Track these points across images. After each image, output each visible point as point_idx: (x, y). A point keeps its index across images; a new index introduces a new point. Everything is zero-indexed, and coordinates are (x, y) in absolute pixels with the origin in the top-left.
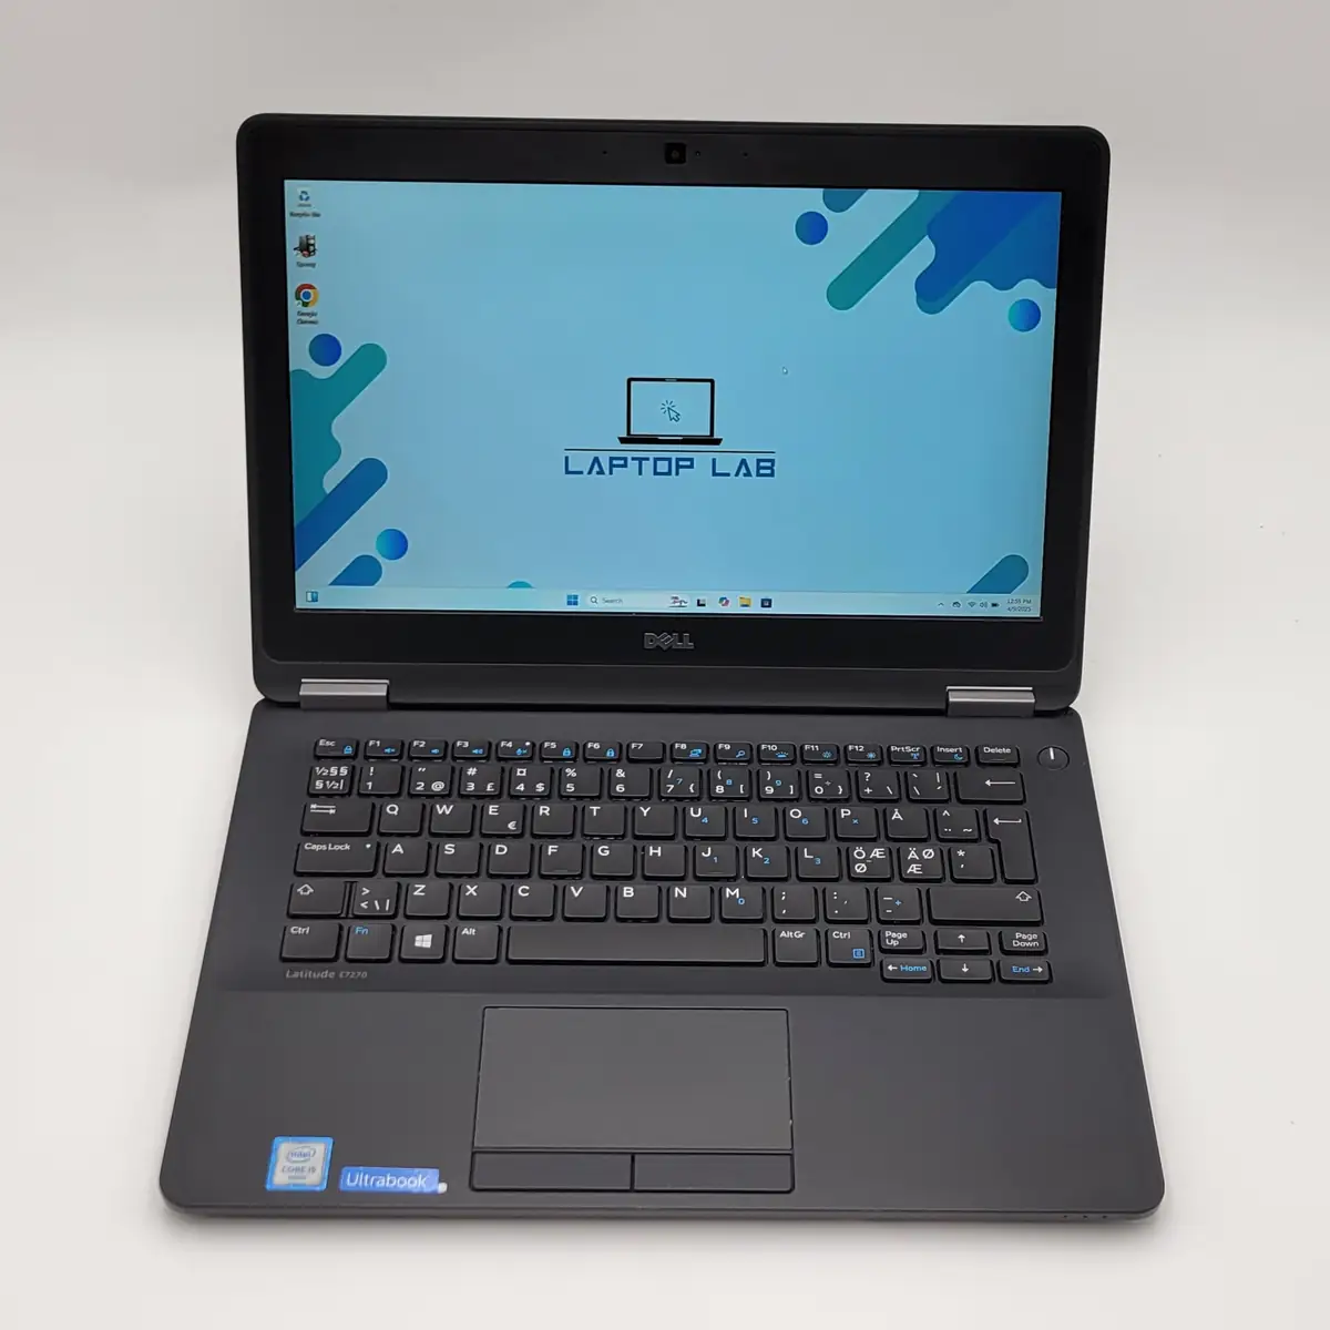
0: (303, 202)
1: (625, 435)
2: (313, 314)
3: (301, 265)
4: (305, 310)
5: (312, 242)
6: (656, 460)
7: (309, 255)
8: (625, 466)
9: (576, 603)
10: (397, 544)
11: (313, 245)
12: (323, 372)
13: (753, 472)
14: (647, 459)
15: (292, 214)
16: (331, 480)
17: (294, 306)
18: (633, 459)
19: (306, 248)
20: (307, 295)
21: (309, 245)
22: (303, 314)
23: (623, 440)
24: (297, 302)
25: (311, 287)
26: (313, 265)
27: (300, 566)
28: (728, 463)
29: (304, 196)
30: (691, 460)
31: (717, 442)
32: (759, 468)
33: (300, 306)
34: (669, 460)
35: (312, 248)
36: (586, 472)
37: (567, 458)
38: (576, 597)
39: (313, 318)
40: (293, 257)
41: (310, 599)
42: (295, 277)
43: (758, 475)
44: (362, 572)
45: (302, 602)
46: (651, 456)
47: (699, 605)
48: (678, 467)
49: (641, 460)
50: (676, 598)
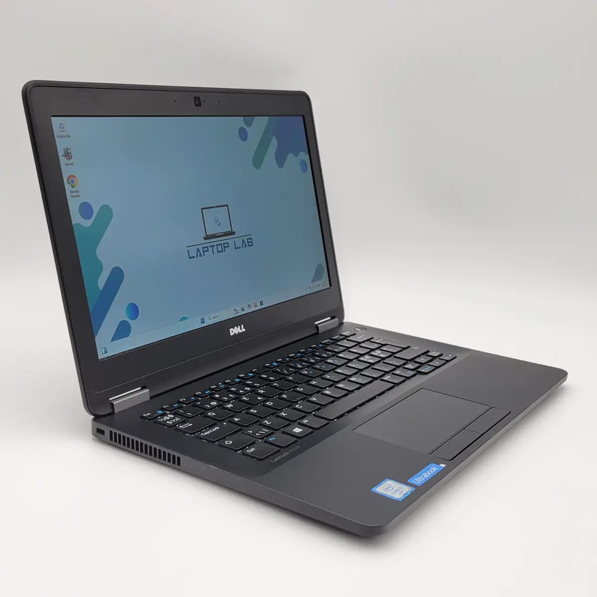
0: (61, 129)
1: (205, 236)
2: (77, 192)
3: (67, 165)
4: (73, 189)
5: (69, 151)
6: (217, 245)
7: (70, 159)
8: (208, 250)
9: (204, 322)
10: (134, 311)
11: (70, 153)
12: (87, 223)
13: (247, 245)
14: (214, 246)
15: (58, 137)
16: (101, 283)
17: (68, 187)
18: (210, 247)
19: (68, 155)
20: (73, 182)
21: (68, 153)
22: (73, 192)
23: (205, 239)
24: (69, 185)
25: (74, 177)
26: (72, 164)
27: (96, 334)
28: (239, 243)
29: (61, 126)
30: (228, 243)
31: (234, 233)
32: (248, 242)
33: (71, 187)
34: (221, 244)
35: (70, 155)
36: (196, 257)
37: (188, 251)
38: (203, 319)
39: (78, 194)
40: (63, 160)
41: (104, 352)
42: (66, 172)
43: (249, 246)
44: (123, 330)
45: (101, 356)
46: (215, 244)
47: (243, 310)
48: (224, 247)
49: (212, 246)
50: (235, 309)
